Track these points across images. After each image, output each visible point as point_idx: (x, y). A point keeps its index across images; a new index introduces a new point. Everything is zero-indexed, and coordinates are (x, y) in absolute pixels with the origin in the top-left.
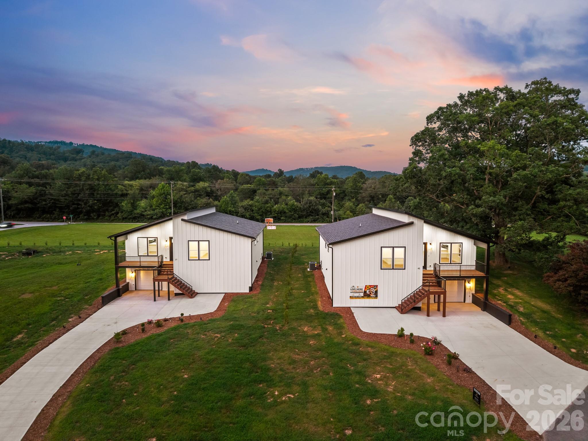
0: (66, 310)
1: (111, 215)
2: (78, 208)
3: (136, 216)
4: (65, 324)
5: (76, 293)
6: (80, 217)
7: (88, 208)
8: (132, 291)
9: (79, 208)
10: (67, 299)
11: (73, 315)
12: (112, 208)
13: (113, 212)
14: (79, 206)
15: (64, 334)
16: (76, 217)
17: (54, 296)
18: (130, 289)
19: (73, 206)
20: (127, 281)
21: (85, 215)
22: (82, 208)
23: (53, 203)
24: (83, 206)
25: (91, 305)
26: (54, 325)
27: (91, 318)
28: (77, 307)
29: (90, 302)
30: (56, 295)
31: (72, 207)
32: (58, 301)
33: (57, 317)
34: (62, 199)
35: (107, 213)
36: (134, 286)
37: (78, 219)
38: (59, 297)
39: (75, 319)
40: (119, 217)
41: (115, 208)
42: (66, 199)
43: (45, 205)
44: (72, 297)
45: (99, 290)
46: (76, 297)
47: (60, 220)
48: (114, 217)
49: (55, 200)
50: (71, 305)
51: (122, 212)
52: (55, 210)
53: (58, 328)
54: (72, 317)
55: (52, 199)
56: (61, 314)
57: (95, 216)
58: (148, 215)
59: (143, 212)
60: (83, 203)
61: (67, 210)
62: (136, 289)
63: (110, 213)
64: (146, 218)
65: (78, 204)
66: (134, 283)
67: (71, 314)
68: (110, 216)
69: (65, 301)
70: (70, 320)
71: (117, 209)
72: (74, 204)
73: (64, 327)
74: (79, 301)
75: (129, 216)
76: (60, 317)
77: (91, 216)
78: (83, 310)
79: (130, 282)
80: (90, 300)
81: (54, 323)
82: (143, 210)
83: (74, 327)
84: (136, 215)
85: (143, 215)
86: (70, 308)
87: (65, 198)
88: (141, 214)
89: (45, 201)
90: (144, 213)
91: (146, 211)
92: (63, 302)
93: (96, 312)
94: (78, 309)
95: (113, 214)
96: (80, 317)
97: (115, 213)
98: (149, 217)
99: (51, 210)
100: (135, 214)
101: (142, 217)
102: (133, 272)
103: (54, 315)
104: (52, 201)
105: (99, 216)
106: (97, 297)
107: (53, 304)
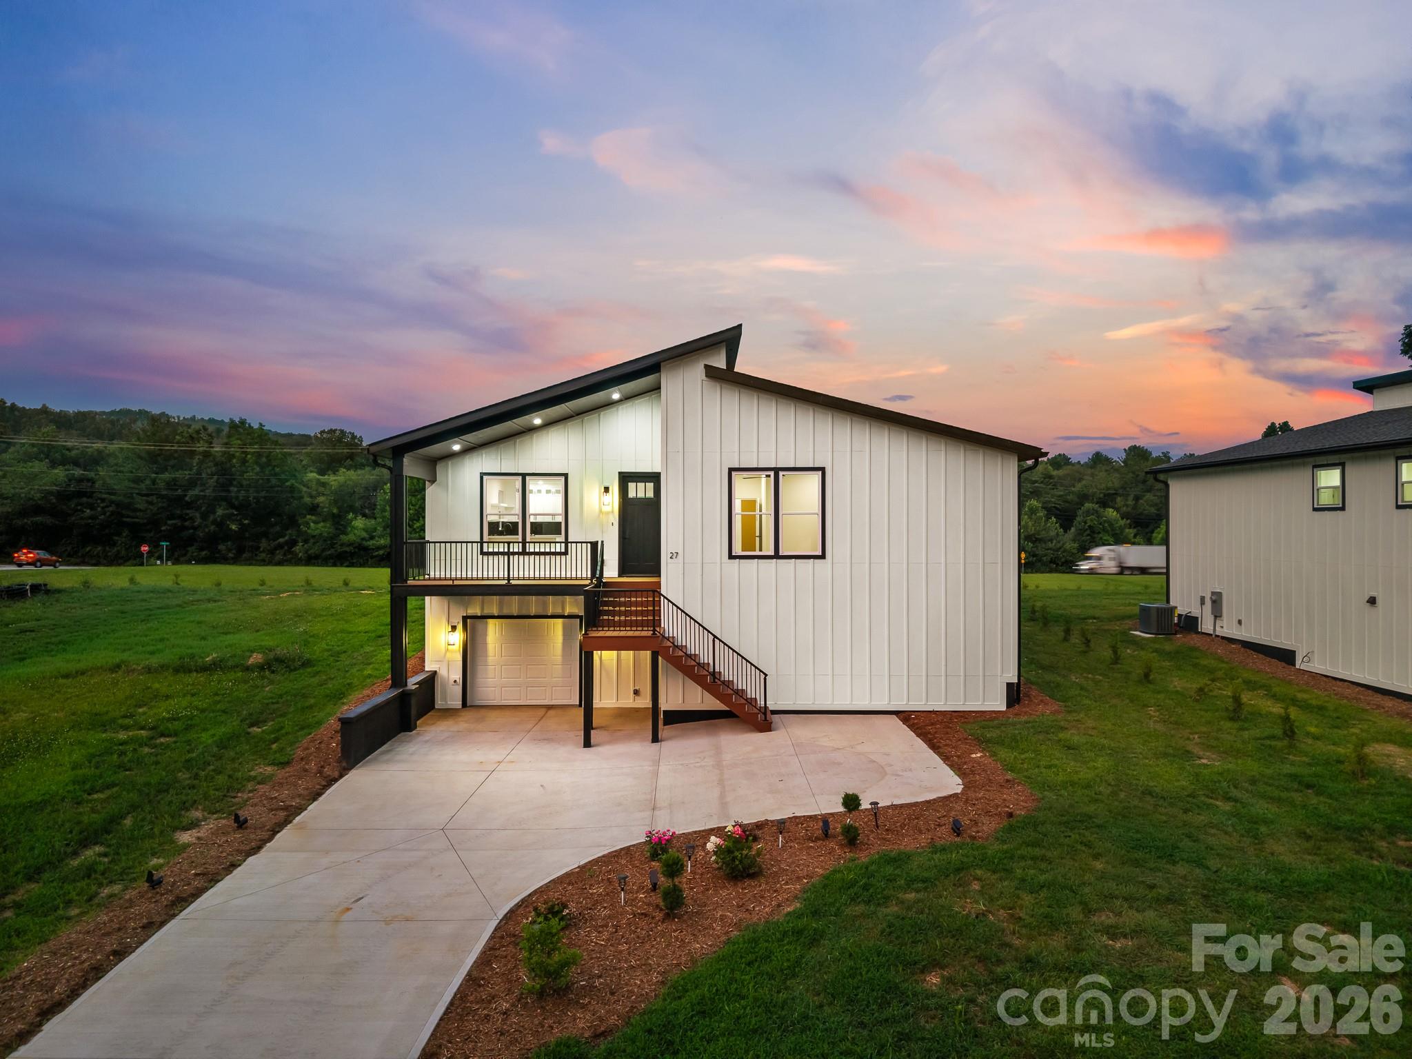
0: (163, 788)
1: (276, 549)
2: (184, 528)
3: (346, 552)
4: (155, 861)
5: (203, 711)
6: (187, 551)
7: (212, 528)
8: (449, 713)
9: (187, 528)
10: (163, 735)
11: (196, 814)
12: (278, 528)
13: (281, 540)
14: (187, 524)
15: (151, 927)
16: (176, 554)
17: (100, 722)
18: (439, 703)
19: (170, 522)
20: (429, 666)
21: (202, 549)
22: (195, 528)
23: (112, 513)
24: (198, 521)
25: (288, 763)
26: (89, 871)
27: (301, 827)
28: (218, 772)
29: (281, 750)
30: (113, 721)
31: (166, 524)
32: (123, 743)
33: (115, 820)
34: (140, 503)
35: (264, 544)
36: (458, 690)
37: (182, 559)
38: (126, 728)
39: (215, 833)
40: (297, 555)
41: (287, 529)
42: (151, 503)
43: (91, 517)
44: (188, 728)
45: (312, 701)
46: (205, 730)
47: (130, 562)
48: (285, 555)
49: (118, 504)
50: (188, 764)
51: (306, 541)
52: (119, 534)
53: (117, 888)
54: (194, 825)
55: (112, 502)
56: (134, 807)
57: (230, 550)
58: (378, 548)
59: (363, 539)
60: (198, 515)
61: (152, 534)
62: (464, 704)
63: (273, 544)
64: (372, 557)
65: (182, 518)
66: (458, 676)
67: (185, 806)
68: (272, 552)
69: (155, 746)
70: (185, 837)
71: (290, 533)
72: (172, 517)
73: (154, 882)
74: (223, 744)
75: (324, 550)
76: (128, 822)
77: (219, 551)
78: (250, 786)
79: (443, 672)
80: (276, 740)
81: (90, 853)
82: (364, 535)
83: (213, 879)
84: (347, 549)
85: (366, 549)
86: (183, 776)
87: (150, 499)
88: (360, 545)
89: (92, 508)
90: (366, 543)
91: (372, 538)
92: (146, 750)
93: (319, 794)
94: (221, 779)
95: (280, 546)
96: (241, 824)
97: (286, 543)
98: (381, 552)
99: (107, 531)
100: (342, 545)
101: (362, 552)
102: (454, 628)
103: (93, 811)
104: (111, 509)
105: (240, 551)
106: (309, 726)
107: (93, 756)
